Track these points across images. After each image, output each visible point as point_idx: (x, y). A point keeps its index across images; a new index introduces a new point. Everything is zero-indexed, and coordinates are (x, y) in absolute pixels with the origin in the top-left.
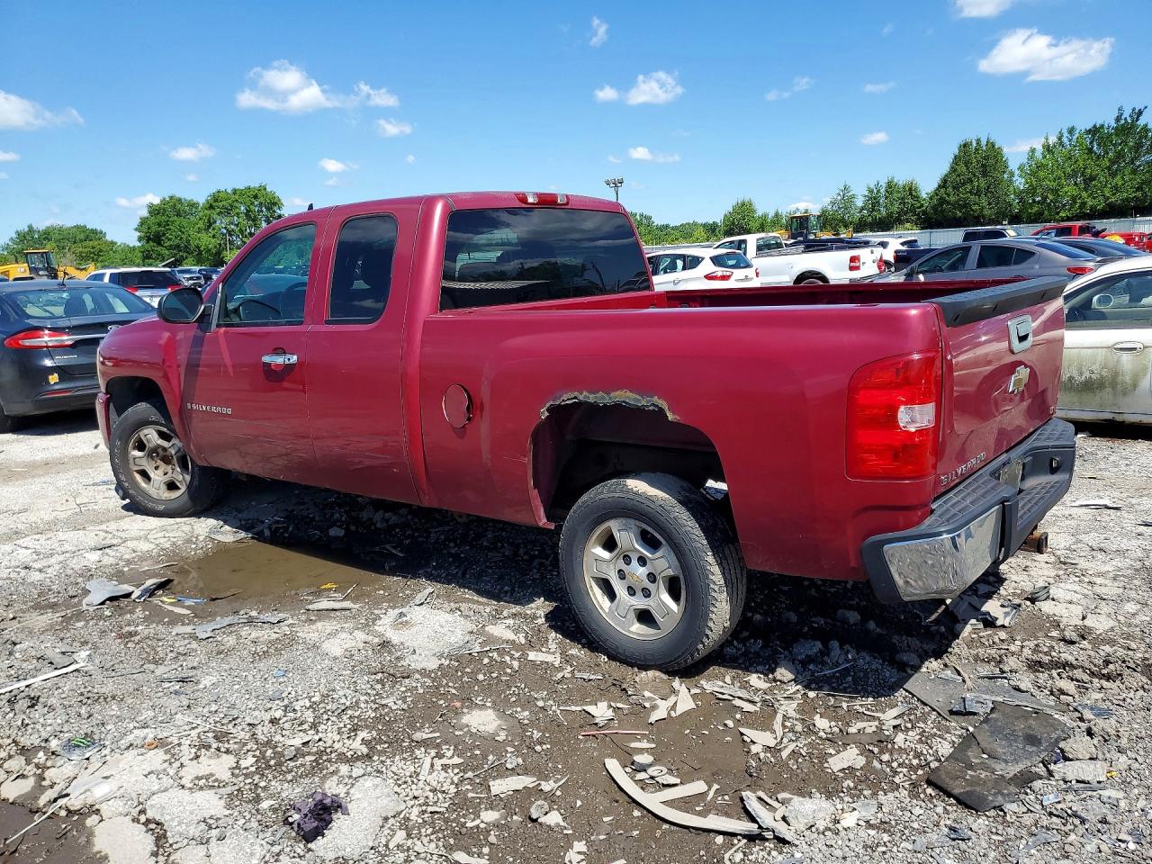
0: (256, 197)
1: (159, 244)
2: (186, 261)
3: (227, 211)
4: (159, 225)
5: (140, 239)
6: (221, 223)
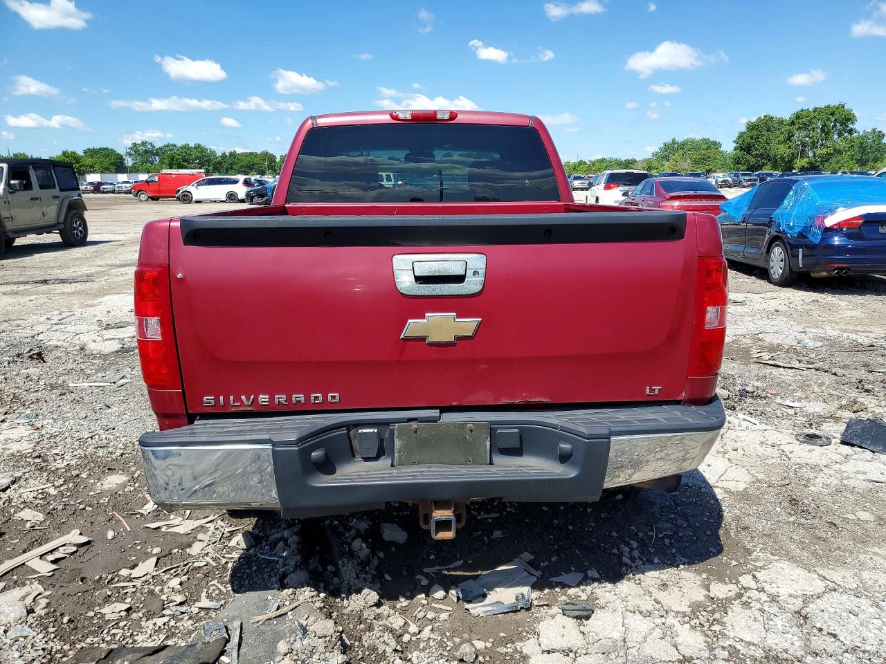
0: (833, 114)
1: (748, 153)
2: (766, 167)
3: (805, 126)
4: (752, 138)
5: (735, 149)
6: (798, 136)
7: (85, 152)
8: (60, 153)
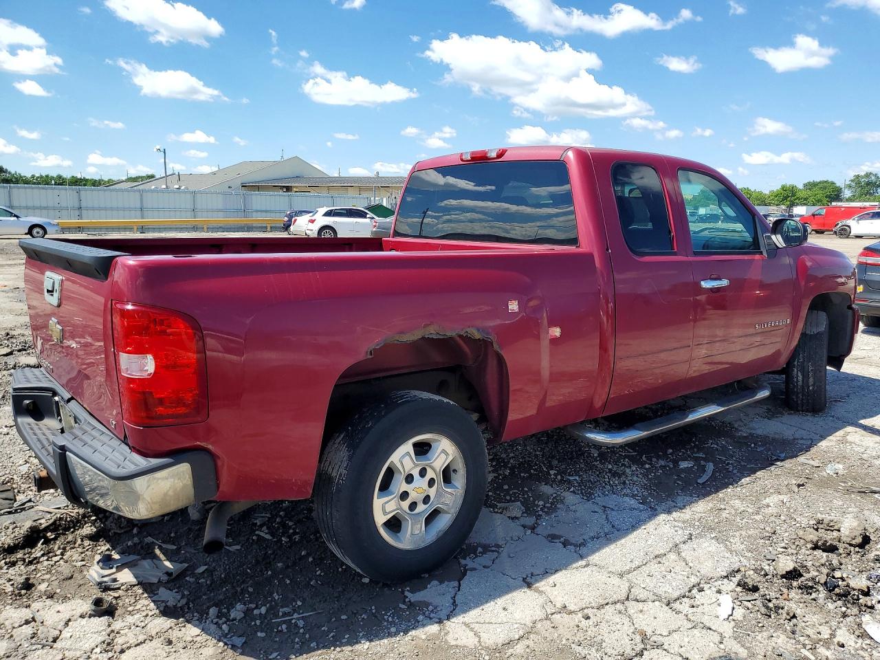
7: (805, 185)
8: (779, 187)
